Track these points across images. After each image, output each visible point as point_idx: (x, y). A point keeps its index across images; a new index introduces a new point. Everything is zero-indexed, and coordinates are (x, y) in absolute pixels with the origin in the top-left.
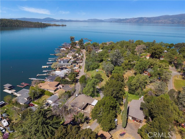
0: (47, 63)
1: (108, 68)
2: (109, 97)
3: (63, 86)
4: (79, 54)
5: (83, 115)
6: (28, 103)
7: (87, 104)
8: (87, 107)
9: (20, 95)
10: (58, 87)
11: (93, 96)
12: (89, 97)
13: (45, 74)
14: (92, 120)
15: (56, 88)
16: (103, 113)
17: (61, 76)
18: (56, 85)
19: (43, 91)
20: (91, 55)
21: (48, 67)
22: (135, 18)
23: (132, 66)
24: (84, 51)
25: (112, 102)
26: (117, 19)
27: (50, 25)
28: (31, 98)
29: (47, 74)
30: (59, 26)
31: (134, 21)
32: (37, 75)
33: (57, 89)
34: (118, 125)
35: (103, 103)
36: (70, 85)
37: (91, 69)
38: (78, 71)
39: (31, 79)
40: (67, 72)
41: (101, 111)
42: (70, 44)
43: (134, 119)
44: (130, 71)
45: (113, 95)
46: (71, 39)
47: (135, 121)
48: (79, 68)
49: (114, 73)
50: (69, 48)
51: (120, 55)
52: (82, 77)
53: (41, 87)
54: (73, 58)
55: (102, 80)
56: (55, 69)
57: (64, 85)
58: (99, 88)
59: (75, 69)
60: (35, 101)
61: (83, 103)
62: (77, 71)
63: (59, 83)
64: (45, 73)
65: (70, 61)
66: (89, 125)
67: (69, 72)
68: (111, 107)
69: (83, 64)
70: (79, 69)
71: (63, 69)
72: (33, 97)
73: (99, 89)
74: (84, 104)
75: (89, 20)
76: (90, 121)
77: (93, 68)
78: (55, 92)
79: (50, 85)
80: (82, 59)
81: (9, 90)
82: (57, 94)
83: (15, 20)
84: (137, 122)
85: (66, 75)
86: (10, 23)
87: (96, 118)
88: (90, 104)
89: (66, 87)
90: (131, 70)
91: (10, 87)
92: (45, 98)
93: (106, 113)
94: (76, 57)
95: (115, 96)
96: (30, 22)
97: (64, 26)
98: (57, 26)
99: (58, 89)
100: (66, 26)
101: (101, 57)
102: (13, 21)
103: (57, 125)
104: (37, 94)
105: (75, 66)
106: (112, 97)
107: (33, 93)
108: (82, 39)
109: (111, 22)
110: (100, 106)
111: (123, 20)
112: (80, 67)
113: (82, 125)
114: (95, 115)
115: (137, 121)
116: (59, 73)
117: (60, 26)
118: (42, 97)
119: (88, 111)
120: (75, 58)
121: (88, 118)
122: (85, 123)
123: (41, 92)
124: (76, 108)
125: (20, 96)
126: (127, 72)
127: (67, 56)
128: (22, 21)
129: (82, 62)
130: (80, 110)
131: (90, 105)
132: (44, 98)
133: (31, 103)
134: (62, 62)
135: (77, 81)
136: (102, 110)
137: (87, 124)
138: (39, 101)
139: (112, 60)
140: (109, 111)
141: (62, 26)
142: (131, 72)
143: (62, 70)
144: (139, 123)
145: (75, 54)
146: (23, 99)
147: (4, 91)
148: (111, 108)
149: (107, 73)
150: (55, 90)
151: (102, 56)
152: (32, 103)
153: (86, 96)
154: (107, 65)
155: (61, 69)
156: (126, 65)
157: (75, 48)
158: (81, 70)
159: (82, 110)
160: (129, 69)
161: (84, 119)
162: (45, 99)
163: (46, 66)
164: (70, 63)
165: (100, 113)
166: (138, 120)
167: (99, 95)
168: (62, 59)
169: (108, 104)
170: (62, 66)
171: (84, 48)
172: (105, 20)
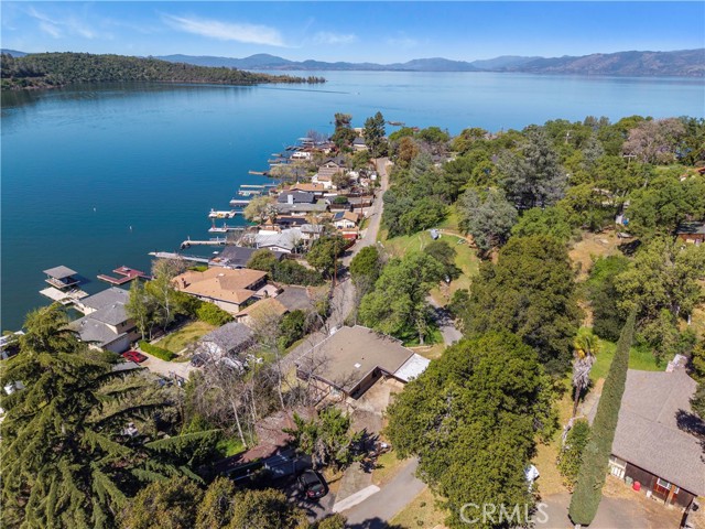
0: (232, 202)
1: (489, 217)
2: (497, 338)
3: (281, 291)
4: (363, 174)
5: (345, 426)
6: (122, 345)
7: (377, 374)
8: (376, 385)
9: (94, 310)
10: (260, 292)
11: (407, 340)
12: (387, 340)
13: (216, 242)
14: (395, 454)
15: (251, 293)
16: (460, 421)
17: (280, 250)
18: (252, 282)
19: (192, 303)
20: (413, 171)
21: (232, 214)
22: (605, 55)
23: (608, 214)
24: (385, 165)
25: (516, 363)
26: (527, 58)
27: (265, 80)
28: (135, 329)
29: (225, 241)
30: (299, 81)
31: (600, 66)
32: (185, 243)
33: (252, 297)
34: (538, 499)
35: (461, 363)
36: (312, 288)
37: (408, 228)
38: (352, 235)
39: (158, 255)
40: (306, 237)
41: (444, 412)
42: (330, 140)
43: (640, 476)
44: (599, 236)
45: (522, 330)
46: (338, 123)
47: (649, 493)
48: (356, 224)
49: (523, 232)
50: (327, 152)
51: (549, 157)
52: (364, 256)
53: (186, 286)
54: (338, 189)
55: (454, 273)
56: (257, 222)
57: (284, 286)
58: (437, 306)
59: (340, 227)
60: (153, 343)
61: (357, 366)
62: (348, 236)
63: (266, 276)
64: (215, 235)
65: (321, 197)
66: (373, 482)
67: (312, 234)
68: (508, 390)
69: (375, 212)
70: (357, 228)
71: (288, 223)
72: (145, 324)
73: (437, 311)
74: (362, 369)
75: (414, 62)
76: (380, 460)
77: (417, 222)
78: (243, 312)
79: (224, 282)
80: (372, 193)
81: (65, 290)
82: (247, 320)
83: (143, 60)
84: (659, 500)
85: (299, 249)
86: (126, 70)
87: (415, 450)
88: (392, 372)
89: (293, 294)
90: (600, 232)
91: (68, 279)
92: (195, 333)
93: (478, 425)
94: (349, 182)
95: (534, 336)
96: (196, 67)
97: (317, 81)
98: (291, 81)
99: (255, 299)
100: (323, 81)
101: (457, 177)
102: (139, 64)
103: (159, 466)
104: (164, 314)
105: (340, 217)
106: (518, 336)
107: (145, 304)
108: (379, 116)
109: (503, 70)
110: (440, 383)
111: (554, 62)
112: (360, 221)
113: (340, 474)
114: (407, 428)
115: (663, 493)
116: (271, 238)
117: (304, 81)
118: (185, 329)
119: (376, 405)
120: (343, 188)
121: (373, 440)
122: (356, 466)
123: (186, 306)
124: (319, 383)
125: (91, 316)
126: (581, 239)
127: (314, 180)
128: (169, 65)
129: (371, 204)
130: (337, 396)
131: (390, 376)
132: (191, 331)
133: (133, 349)
134: (290, 198)
135: (341, 274)
136: (451, 403)
137: (366, 471)
138: (167, 343)
139: (512, 183)
140: (495, 415)
141: (311, 81)
142: (605, 241)
143: (287, 227)
144: (671, 507)
145: (345, 172)
146: (103, 328)
147: (41, 292)
148: (511, 401)
149: (484, 243)
150: (245, 304)
151: (459, 171)
152: (137, 348)
153: (373, 334)
154: (487, 204)
155: (283, 223)
156: (577, 208)
157: (348, 151)
158: (363, 233)
159: (350, 400)
160: (592, 229)
161: (351, 448)
162: (196, 338)
163: (224, 213)
164: (321, 205)
165: (437, 424)
166: (668, 487)
167: (436, 334)
168: (292, 187)
169: (494, 373)
170: (289, 213)
171: (384, 154)
172: (477, 62)
